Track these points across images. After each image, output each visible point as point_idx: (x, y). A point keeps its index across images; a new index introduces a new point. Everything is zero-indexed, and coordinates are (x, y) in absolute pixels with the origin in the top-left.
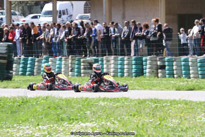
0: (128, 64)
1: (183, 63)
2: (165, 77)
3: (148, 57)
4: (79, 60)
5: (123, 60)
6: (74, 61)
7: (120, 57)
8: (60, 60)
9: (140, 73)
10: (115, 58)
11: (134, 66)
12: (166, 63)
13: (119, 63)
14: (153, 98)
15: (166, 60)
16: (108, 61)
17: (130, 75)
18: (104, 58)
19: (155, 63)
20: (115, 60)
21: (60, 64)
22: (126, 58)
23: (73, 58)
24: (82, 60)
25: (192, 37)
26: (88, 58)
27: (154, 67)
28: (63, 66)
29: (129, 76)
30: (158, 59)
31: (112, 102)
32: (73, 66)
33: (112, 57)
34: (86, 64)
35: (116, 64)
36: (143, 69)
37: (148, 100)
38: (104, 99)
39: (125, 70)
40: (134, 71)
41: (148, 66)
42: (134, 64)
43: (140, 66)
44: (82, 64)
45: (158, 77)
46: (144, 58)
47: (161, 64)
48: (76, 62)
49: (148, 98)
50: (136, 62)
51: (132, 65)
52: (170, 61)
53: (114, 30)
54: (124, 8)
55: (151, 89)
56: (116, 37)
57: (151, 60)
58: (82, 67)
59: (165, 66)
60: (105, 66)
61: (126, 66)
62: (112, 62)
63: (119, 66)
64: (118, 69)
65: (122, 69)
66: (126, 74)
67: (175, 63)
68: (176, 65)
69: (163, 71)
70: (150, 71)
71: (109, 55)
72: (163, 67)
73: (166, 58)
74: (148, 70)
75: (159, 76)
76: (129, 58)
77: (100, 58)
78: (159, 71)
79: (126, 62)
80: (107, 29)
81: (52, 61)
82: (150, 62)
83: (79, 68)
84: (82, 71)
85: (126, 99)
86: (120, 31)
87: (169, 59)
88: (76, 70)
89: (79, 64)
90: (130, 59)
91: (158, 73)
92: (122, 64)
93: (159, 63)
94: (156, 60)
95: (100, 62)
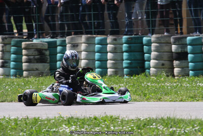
0: (114, 51)
2: (188, 75)
3: (153, 38)
4: (18, 45)
5: (103, 43)
6: (8, 47)
7: (98, 38)
9: (138, 67)
10: (88, 39)
11: (125, 55)
12: (189, 48)
13: (96, 50)
14: (165, 117)
15: (188, 42)
16: (75, 46)
17: (118, 72)
18: (67, 39)
19: (166, 48)
20: (89, 42)
22: (109, 39)
23: (6, 41)
24: (24, 44)
27: (166, 56)
29: (116, 73)
30: (172, 40)
31: (86, 126)
32: (6, 56)
33: (83, 38)
34: (32, 52)
35: (90, 51)
36: (144, 61)
37: (155, 121)
38: (70, 121)
39: (109, 63)
40: (125, 63)
41: (154, 54)
42: (126, 52)
43: (138, 55)
44: (24, 52)
45: (174, 76)
46: (145, 39)
47: (180, 51)
48: (13, 49)
49: (154, 117)
50: (129, 47)
51: (123, 52)
52: (196, 44)
55: (160, 100)
57: (158, 41)
58: (24, 58)
59: (187, 54)
61: (110, 55)
62: (83, 46)
63: (97, 55)
64: (94, 60)
65: (103, 61)
66: (110, 71)
69: (184, 63)
70: (157, 64)
71: (76, 34)
73: (189, 38)
74: (153, 62)
75: (175, 74)
76: (115, 40)
77: (59, 40)
78: (176, 63)
79: (109, 47)
82: (156, 47)
83: (18, 61)
84: (24, 65)
85: (113, 120)
87: (193, 40)
88: (12, 64)
89: (18, 53)
90: (118, 41)
91: (173, 68)
92: (103, 51)
93: (174, 47)
94: (170, 44)
95: (59, 48)
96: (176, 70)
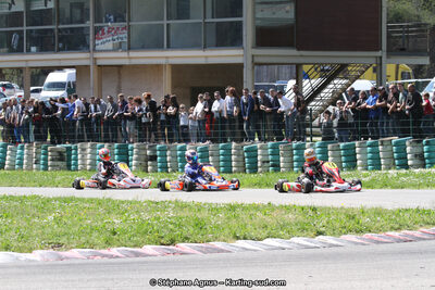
1: (179, 152)
2: (157, 171)
3: (135, 145)
4: (46, 149)
6: (39, 150)
7: (98, 145)
8: (22, 148)
10: (92, 145)
12: (158, 153)
15: (157, 149)
16: (83, 150)
19: (143, 153)
20: (93, 148)
21: (22, 154)
22: (106, 145)
23: (39, 146)
24: (49, 148)
25: (195, 117)
26: (58, 146)
27: (143, 158)
28: (25, 156)
30: (147, 147)
32: (38, 156)
34: (55, 154)
35: (93, 154)
36: (128, 161)
41: (135, 156)
42: (117, 154)
43: (124, 157)
44: (49, 153)
45: (147, 172)
46: (130, 146)
47: (152, 154)
48: (42, 151)
50: (119, 151)
52: (163, 150)
53: (95, 107)
54: (120, 78)
56: (98, 117)
57: (138, 147)
58: (49, 158)
59: (156, 157)
60: (79, 156)
62: (89, 150)
67: (168, 153)
68: (170, 155)
69: (154, 163)
70: (137, 163)
72: (153, 158)
73: (158, 146)
74: (134, 162)
75: (149, 170)
76: (110, 146)
77: (73, 146)
78: (149, 163)
80: (87, 105)
81: (11, 149)
82: (137, 151)
83: (45, 159)
84: (49, 163)
86: (104, 108)
87: (161, 147)
88: (42, 162)
89: (46, 154)
90: (112, 147)
91: (147, 166)
93: (148, 152)
94: (145, 149)
95: (73, 152)
96: (149, 168)
